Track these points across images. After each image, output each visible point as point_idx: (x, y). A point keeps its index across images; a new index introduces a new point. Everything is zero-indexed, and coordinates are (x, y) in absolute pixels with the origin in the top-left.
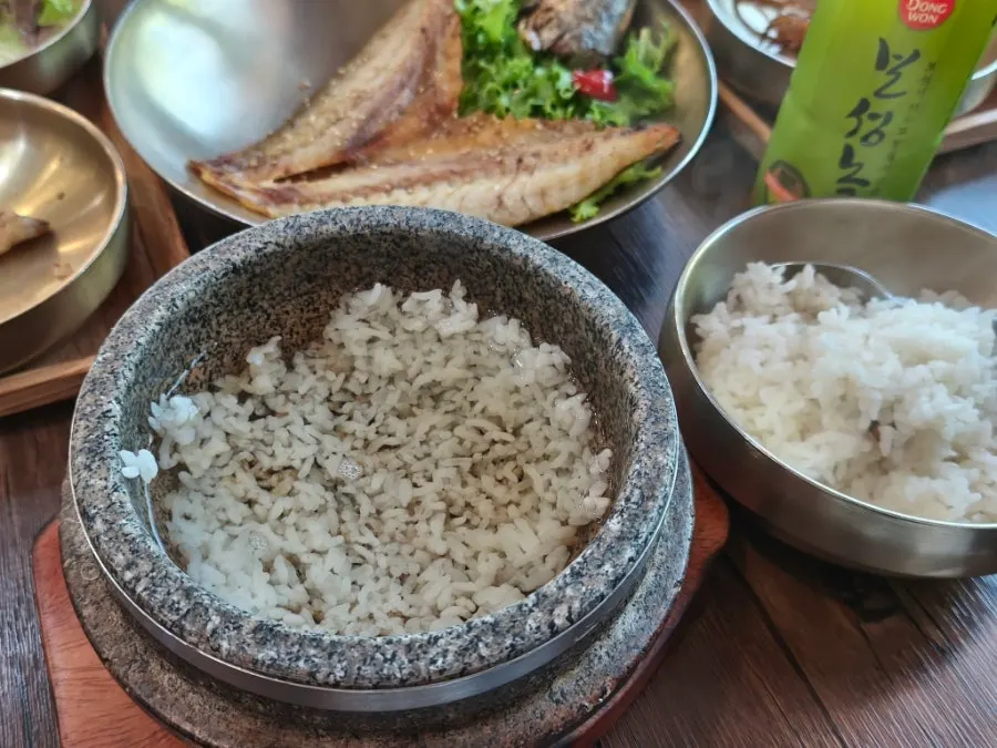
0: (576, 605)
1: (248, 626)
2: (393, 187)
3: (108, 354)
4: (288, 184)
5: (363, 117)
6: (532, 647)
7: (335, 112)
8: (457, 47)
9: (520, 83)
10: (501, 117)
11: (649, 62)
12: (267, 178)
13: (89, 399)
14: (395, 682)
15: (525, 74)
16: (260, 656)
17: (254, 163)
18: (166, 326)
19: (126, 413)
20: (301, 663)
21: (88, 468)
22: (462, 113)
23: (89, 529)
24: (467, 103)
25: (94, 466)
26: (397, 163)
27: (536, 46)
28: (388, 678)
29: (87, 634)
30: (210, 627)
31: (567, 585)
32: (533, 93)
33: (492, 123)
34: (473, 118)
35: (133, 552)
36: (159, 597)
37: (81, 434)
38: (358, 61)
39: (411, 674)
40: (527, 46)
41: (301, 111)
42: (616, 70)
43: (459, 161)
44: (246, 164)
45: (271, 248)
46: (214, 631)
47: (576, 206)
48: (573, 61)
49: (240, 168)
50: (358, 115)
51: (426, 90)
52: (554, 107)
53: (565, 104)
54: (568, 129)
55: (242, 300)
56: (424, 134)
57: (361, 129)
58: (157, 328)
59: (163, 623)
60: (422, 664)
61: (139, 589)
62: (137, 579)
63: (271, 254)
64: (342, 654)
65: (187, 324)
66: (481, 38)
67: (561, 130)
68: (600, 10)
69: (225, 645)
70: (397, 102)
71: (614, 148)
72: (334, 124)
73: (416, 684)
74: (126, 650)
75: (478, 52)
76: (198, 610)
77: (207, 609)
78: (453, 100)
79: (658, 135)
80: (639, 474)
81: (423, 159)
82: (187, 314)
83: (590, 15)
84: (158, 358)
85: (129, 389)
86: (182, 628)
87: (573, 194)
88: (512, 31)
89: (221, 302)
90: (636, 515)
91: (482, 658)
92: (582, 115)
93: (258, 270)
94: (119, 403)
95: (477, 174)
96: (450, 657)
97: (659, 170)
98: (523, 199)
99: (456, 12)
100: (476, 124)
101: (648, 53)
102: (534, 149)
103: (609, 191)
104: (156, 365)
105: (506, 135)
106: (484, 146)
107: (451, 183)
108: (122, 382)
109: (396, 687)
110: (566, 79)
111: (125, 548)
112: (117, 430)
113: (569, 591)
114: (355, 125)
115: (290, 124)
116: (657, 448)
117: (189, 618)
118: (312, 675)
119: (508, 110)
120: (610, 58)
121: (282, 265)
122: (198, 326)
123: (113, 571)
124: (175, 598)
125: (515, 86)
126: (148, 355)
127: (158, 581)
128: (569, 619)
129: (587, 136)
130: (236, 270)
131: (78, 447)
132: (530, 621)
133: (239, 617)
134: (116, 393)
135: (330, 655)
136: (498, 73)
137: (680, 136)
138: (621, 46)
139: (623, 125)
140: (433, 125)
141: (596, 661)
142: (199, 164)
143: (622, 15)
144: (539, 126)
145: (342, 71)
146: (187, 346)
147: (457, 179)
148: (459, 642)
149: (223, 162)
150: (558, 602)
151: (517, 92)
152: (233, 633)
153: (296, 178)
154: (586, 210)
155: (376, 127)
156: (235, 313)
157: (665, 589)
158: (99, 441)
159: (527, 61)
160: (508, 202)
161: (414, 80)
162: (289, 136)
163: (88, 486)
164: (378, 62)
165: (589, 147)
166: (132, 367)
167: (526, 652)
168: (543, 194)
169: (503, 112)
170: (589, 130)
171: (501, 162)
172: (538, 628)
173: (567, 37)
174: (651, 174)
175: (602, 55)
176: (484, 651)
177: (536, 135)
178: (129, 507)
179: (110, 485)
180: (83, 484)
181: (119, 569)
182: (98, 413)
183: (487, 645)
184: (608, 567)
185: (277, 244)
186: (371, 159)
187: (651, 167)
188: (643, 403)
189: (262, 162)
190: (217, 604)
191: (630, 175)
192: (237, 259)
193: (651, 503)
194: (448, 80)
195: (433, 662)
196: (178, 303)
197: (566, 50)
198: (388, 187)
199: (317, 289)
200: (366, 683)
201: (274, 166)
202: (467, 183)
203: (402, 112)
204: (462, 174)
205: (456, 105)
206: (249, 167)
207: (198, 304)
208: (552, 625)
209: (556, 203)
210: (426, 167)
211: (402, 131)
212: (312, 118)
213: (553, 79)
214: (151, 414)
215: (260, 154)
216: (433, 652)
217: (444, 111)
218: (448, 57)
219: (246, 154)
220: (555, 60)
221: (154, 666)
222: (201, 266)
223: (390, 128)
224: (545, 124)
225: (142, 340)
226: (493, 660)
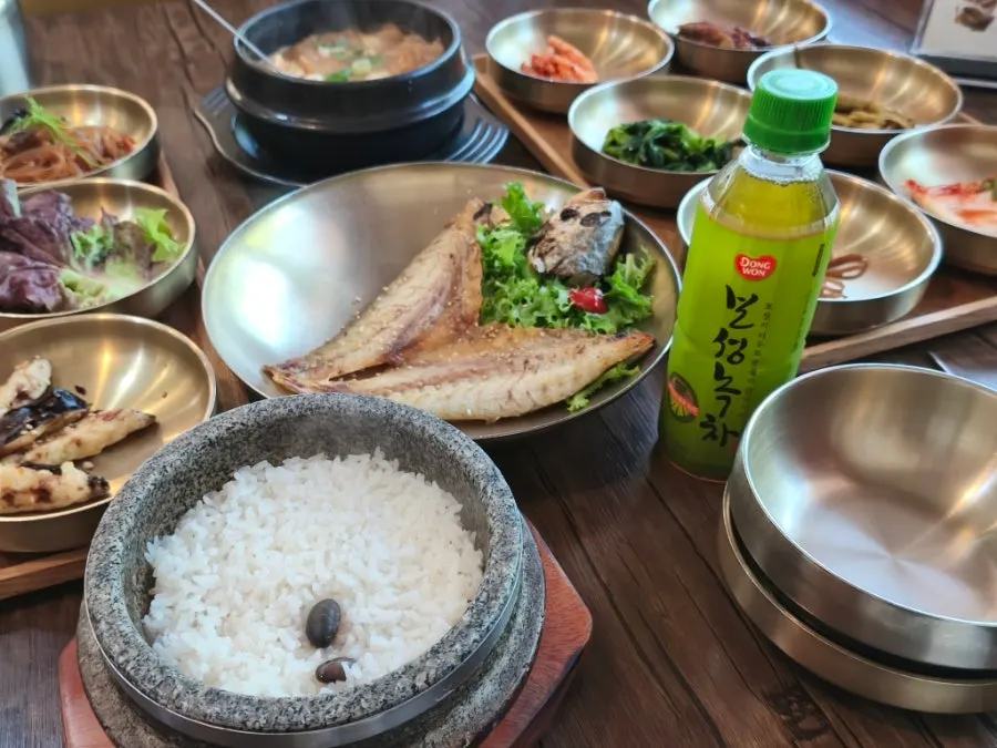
0: (432, 673)
1: (201, 692)
2: (424, 385)
3: (116, 507)
4: (341, 382)
5: (402, 326)
6: (399, 702)
7: (381, 323)
8: (478, 271)
9: (528, 299)
10: (512, 326)
11: (632, 282)
12: (325, 378)
13: (100, 539)
14: (301, 727)
15: (532, 292)
16: (209, 711)
17: (314, 365)
18: (159, 486)
19: (127, 548)
20: (237, 715)
21: (97, 586)
22: (481, 323)
23: (96, 629)
24: (486, 314)
25: (101, 585)
26: (430, 363)
27: (541, 269)
28: (297, 724)
29: (94, 709)
30: (176, 692)
31: (427, 659)
32: (538, 308)
33: (506, 330)
34: (490, 327)
35: (127, 643)
36: (142, 673)
37: (94, 563)
38: (400, 281)
39: (312, 721)
40: (534, 269)
41: (352, 323)
42: (606, 287)
43: (477, 363)
44: (308, 366)
45: (237, 427)
46: (178, 696)
47: (571, 398)
48: (571, 281)
49: (303, 370)
50: (399, 325)
51: (453, 304)
52: (554, 318)
53: (564, 316)
54: (566, 336)
55: (217, 466)
56: (452, 340)
57: (400, 337)
58: (152, 488)
59: (143, 691)
60: (320, 714)
61: (128, 668)
62: (127, 662)
63: (238, 431)
64: (266, 708)
65: (175, 484)
66: (497, 264)
67: (560, 337)
68: (592, 241)
69: (185, 704)
70: (429, 314)
71: (601, 352)
72: (378, 333)
73: (316, 729)
74: (120, 720)
75: (494, 274)
76: (168, 681)
77: (174, 681)
78: (475, 312)
79: (635, 342)
80: (488, 581)
81: (450, 360)
82: (175, 477)
83: (585, 245)
84: (153, 509)
85: (130, 532)
86: (157, 694)
87: (569, 389)
88: (522, 258)
89: (201, 467)
90: (483, 611)
91: (362, 709)
92: (577, 325)
93: (228, 443)
94: (122, 541)
95: (492, 372)
96: (340, 709)
97: (637, 369)
98: (528, 393)
99: (478, 242)
100: (493, 331)
101: (632, 274)
102: (538, 352)
103: (599, 385)
104: (151, 515)
105: (516, 341)
106: (498, 349)
107: (471, 381)
108: (124, 527)
109: (301, 730)
110: (564, 295)
111: (121, 640)
112: (119, 561)
113: (428, 663)
114: (395, 333)
115: (344, 333)
116: (503, 563)
117: (162, 686)
118: (244, 723)
119: (518, 320)
120: (601, 278)
121: (246, 439)
122: (184, 486)
123: (111, 657)
124: (153, 674)
125: (524, 302)
126: (145, 505)
127: (142, 662)
128: (427, 682)
129: (579, 342)
130: (211, 443)
131: (91, 573)
132: (399, 684)
133: (196, 685)
134: (120, 534)
135: (257, 709)
136: (510, 291)
137: (654, 342)
138: (611, 268)
139: (611, 333)
140: (459, 332)
141: (460, 721)
142: (272, 368)
143: (611, 243)
144: (542, 334)
145: (386, 289)
146: (175, 500)
147: (475, 376)
148: (347, 699)
149: (289, 366)
150: (420, 671)
151: (525, 306)
152: (192, 696)
153: (347, 377)
154: (579, 402)
155: (412, 335)
156: (213, 475)
157: (516, 668)
158: (107, 567)
159: (534, 282)
160: (516, 396)
161: (444, 296)
162: (342, 342)
163: (96, 599)
164: (415, 282)
165: (581, 351)
166: (132, 515)
167: (395, 705)
168: (544, 389)
169: (514, 323)
170: (582, 337)
171: (511, 363)
172: (404, 688)
173: (566, 262)
174: (631, 372)
175: (595, 275)
176: (364, 705)
177: (540, 340)
178: (125, 613)
179: (112, 597)
180: (93, 598)
181: (115, 656)
182: (107, 548)
183: (366, 700)
184: (458, 646)
185: (242, 424)
186: (408, 361)
187: (631, 367)
188: (497, 532)
189: (320, 364)
190: (181, 676)
191: (614, 373)
192: (212, 436)
193: (494, 602)
194: (471, 297)
195: (328, 712)
196: (168, 469)
197: (564, 272)
198: (420, 384)
199: (275, 456)
200: (281, 728)
201: (330, 367)
202: (484, 380)
203: (433, 322)
204: (481, 373)
205: (477, 315)
206: (311, 368)
207: (184, 470)
208: (414, 686)
209: (555, 396)
210: (451, 367)
211: (434, 338)
212: (362, 329)
213: (555, 296)
214: (147, 550)
215: (319, 358)
216: (329, 706)
217: (467, 321)
218: (471, 278)
219: (307, 358)
220: (556, 281)
221: (140, 731)
222: (186, 442)
223: (424, 334)
224: (547, 332)
225: (140, 497)
226: (370, 711)
